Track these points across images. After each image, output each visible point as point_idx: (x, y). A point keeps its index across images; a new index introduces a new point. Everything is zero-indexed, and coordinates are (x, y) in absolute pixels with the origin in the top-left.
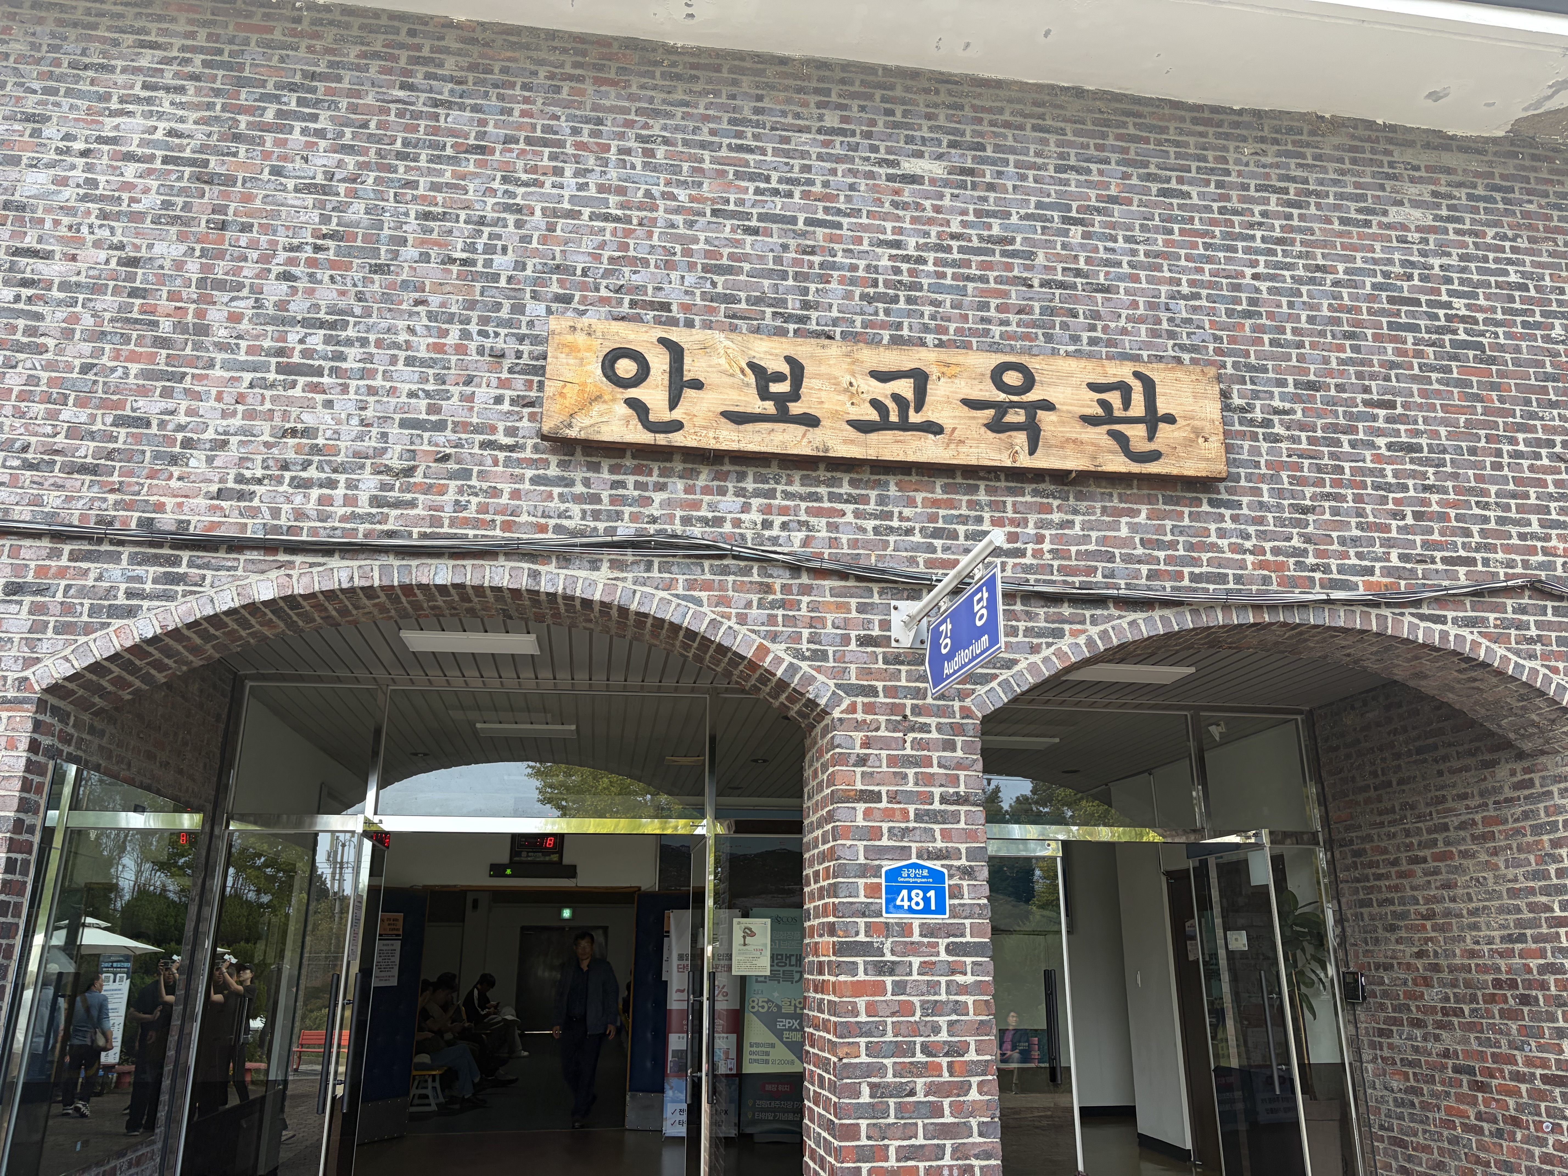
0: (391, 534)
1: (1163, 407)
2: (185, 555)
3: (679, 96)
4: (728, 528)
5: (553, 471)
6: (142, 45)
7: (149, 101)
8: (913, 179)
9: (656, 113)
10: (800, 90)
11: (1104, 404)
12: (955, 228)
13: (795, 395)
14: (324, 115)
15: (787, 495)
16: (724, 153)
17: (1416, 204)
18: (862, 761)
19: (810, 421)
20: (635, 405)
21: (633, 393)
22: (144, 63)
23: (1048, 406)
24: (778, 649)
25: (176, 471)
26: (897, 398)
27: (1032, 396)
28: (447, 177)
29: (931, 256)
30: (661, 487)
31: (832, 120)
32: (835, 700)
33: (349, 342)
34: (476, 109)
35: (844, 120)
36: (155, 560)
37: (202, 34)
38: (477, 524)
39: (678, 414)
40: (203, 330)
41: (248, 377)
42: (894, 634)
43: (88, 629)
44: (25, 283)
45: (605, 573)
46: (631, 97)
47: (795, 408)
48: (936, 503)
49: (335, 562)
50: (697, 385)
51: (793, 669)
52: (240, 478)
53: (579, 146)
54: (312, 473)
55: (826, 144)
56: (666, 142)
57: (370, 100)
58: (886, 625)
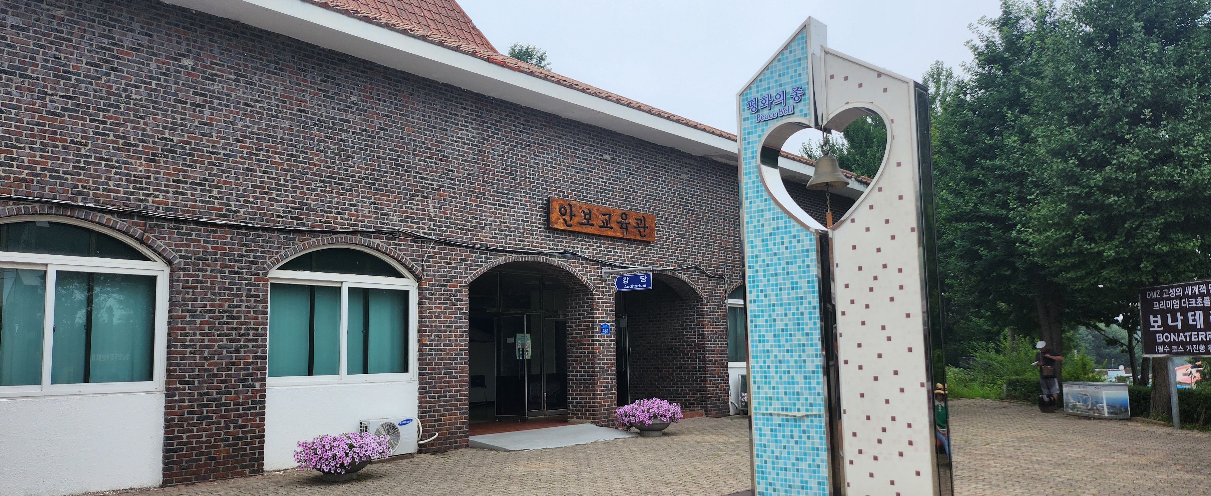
0: (522, 249)
1: (647, 225)
2: (489, 252)
3: (564, 133)
4: (576, 249)
5: (547, 234)
6: (463, 108)
7: (467, 126)
8: (605, 160)
9: (560, 138)
10: (586, 133)
11: (638, 223)
12: (612, 174)
13: (590, 219)
14: (500, 133)
15: (586, 241)
16: (572, 150)
17: (686, 173)
18: (598, 302)
19: (592, 225)
20: (564, 220)
21: (564, 217)
22: (464, 114)
23: (629, 223)
24: (585, 277)
25: (484, 231)
26: (606, 220)
27: (627, 221)
28: (524, 154)
29: (608, 181)
30: (565, 238)
31: (591, 143)
32: (594, 289)
33: (510, 199)
34: (528, 133)
35: (593, 142)
36: (484, 254)
37: (474, 106)
38: (535, 246)
39: (571, 222)
40: (484, 194)
41: (494, 207)
42: (603, 274)
43: (475, 270)
44: (451, 179)
45: (557, 260)
46: (556, 132)
47: (590, 222)
48: (608, 244)
49: (513, 255)
50: (574, 216)
51: (587, 282)
52: (495, 234)
53: (547, 146)
54: (507, 233)
55: (590, 149)
56: (563, 146)
57: (508, 130)
58: (601, 273)
